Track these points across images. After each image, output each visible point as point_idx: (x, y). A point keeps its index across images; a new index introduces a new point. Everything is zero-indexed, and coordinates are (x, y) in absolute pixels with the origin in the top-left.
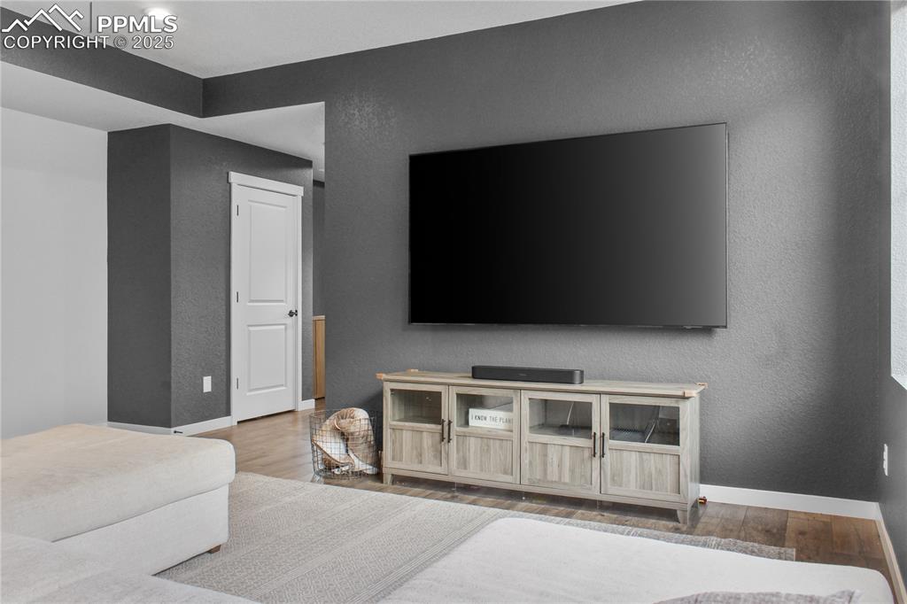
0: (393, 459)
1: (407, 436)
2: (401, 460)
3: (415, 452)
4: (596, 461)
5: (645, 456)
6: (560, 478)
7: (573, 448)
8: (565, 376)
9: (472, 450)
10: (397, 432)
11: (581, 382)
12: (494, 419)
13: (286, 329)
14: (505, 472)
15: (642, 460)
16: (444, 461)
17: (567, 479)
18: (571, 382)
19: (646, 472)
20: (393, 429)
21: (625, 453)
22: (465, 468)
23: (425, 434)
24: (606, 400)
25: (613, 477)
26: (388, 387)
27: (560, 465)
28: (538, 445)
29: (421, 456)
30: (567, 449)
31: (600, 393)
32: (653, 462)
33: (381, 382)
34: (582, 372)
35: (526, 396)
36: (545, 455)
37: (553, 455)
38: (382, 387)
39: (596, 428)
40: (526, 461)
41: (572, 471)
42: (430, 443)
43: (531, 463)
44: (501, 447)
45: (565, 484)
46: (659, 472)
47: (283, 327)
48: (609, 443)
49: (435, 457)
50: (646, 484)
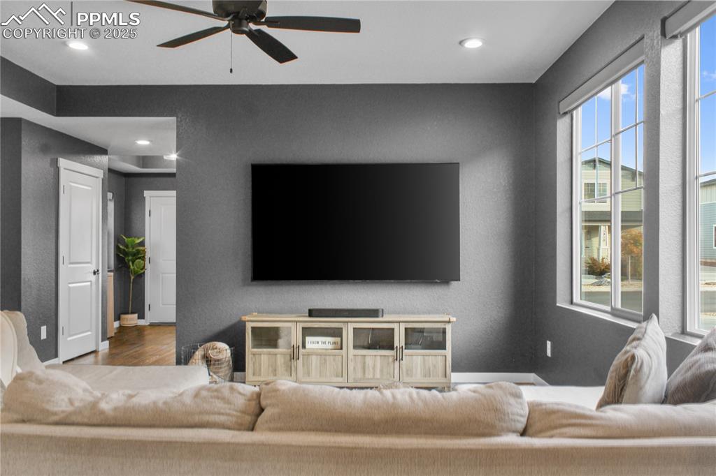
0: (254, 374)
1: (264, 359)
2: (260, 375)
3: (271, 369)
4: (397, 363)
5: (426, 358)
6: (374, 376)
7: (383, 357)
8: (373, 313)
9: (314, 364)
10: (257, 356)
11: (382, 316)
12: (324, 343)
13: (91, 284)
14: (337, 376)
15: (424, 360)
16: (293, 373)
17: (378, 376)
18: (377, 317)
19: (427, 368)
20: (254, 354)
21: (414, 357)
22: (309, 376)
23: (278, 356)
24: (403, 326)
25: (407, 371)
26: (249, 326)
27: (374, 368)
28: (359, 357)
29: (275, 370)
30: (379, 358)
31: (399, 322)
32: (431, 360)
33: (245, 322)
34: (383, 310)
35: (351, 327)
36: (364, 363)
37: (369, 361)
38: (245, 326)
39: (396, 344)
40: (351, 368)
41: (382, 371)
42: (282, 360)
43: (354, 368)
44: (334, 360)
45: (378, 379)
46: (435, 366)
47: (89, 283)
48: (405, 351)
49: (287, 370)
50: (427, 374)
